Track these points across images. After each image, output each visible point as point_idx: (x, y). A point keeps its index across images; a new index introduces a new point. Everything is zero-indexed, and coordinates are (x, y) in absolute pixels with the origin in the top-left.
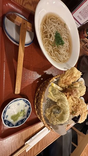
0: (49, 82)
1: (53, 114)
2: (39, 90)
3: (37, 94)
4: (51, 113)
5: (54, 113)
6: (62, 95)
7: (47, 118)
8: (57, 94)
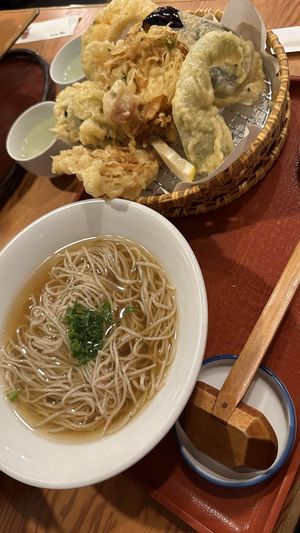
0: (202, 190)
1: (240, 76)
2: (244, 185)
3: (260, 173)
4: (245, 83)
5: (234, 78)
6: (188, 116)
7: (263, 76)
8: (200, 131)
